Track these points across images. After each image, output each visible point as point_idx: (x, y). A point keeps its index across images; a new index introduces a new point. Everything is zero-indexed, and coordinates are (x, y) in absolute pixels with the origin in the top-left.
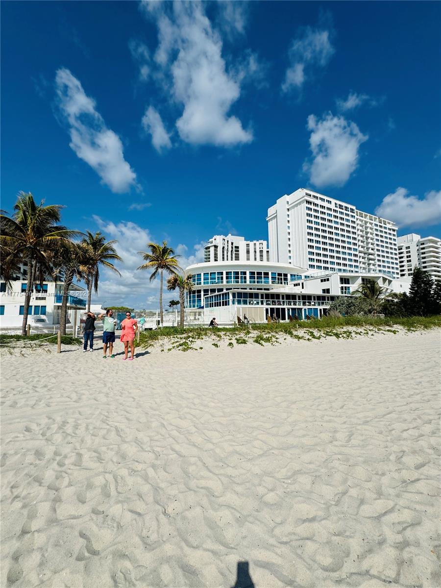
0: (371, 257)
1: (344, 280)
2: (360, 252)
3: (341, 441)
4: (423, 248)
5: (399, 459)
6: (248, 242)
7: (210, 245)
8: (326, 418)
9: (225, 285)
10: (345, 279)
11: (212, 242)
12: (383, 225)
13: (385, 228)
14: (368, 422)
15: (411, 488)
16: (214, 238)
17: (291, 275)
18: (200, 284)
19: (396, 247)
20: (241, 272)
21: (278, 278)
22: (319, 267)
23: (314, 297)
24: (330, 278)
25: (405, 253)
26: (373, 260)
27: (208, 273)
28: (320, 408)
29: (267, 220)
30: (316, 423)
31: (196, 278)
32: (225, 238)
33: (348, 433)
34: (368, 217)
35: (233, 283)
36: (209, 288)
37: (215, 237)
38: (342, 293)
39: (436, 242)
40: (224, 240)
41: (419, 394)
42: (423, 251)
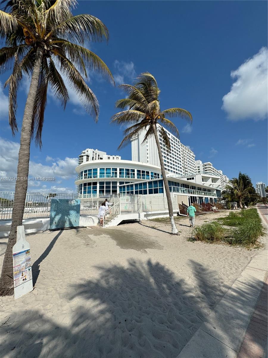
0: (186, 170)
2: (182, 166)
4: (206, 168)
6: (109, 156)
7: (83, 155)
11: (85, 153)
12: (190, 153)
13: (191, 155)
18: (96, 177)
21: (155, 176)
22: (174, 172)
25: (197, 170)
26: (187, 172)
27: (104, 169)
34: (184, 147)
37: (87, 149)
39: (211, 165)
40: (93, 152)
42: (206, 169)
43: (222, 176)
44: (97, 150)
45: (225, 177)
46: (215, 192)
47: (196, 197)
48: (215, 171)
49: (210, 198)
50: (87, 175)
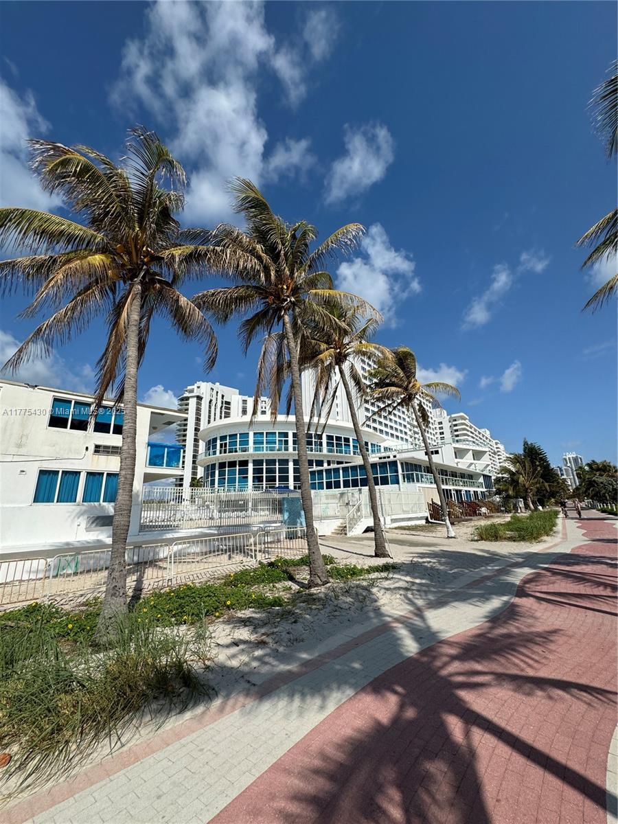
0: (415, 430)
4: (456, 425)
7: (187, 394)
11: (192, 391)
16: (196, 385)
17: (372, 444)
24: (440, 450)
25: (438, 428)
27: (263, 433)
32: (214, 388)
39: (465, 419)
42: (455, 428)
43: (490, 441)
44: (218, 384)
45: (496, 444)
46: (481, 480)
47: (450, 490)
48: (475, 431)
49: (474, 492)
50: (226, 446)
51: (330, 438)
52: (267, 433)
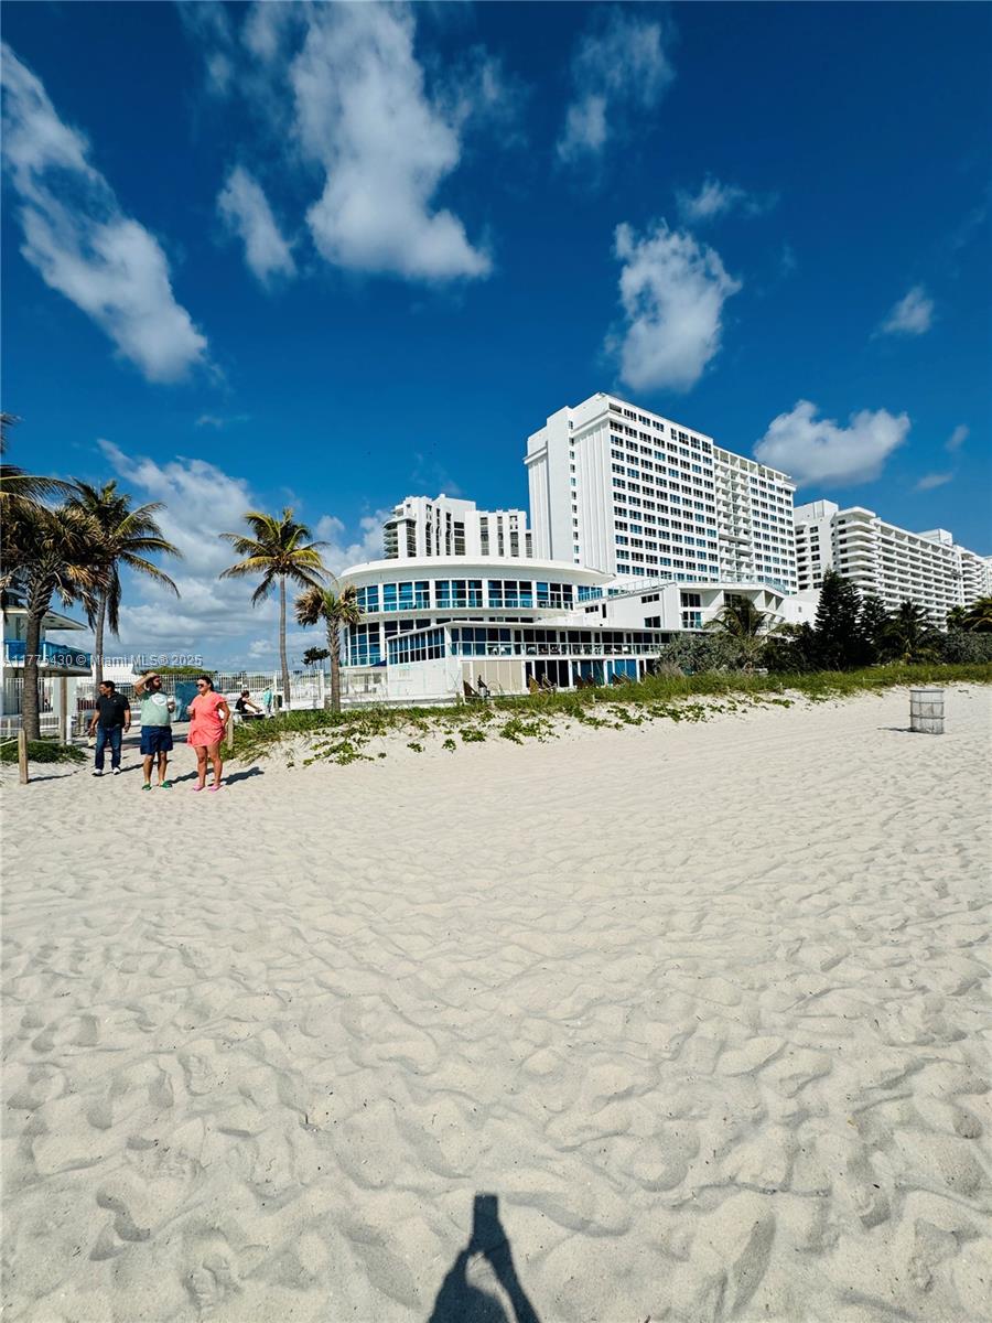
0: (742, 548)
1: (690, 598)
2: (722, 538)
3: (682, 930)
4: (843, 532)
5: (792, 955)
6: (485, 514)
7: (396, 519)
8: (653, 887)
9: (434, 612)
10: (691, 595)
11: (400, 513)
12: (768, 481)
13: (771, 487)
14: (735, 887)
15: (813, 1009)
16: (405, 503)
17: (580, 588)
18: (376, 609)
19: (792, 529)
20: (470, 581)
21: (552, 595)
22: (638, 571)
23: (629, 636)
24: (660, 593)
25: (809, 540)
26: (748, 555)
27: (395, 585)
28: (639, 866)
29: (526, 462)
30: (633, 898)
31: (366, 596)
32: (432, 504)
33: (695, 914)
34: (738, 462)
35: (451, 607)
36: (398, 619)
37: (408, 500)
38: (685, 625)
39: (866, 519)
40: (429, 507)
41: (829, 825)
44: (438, 497)
47: (564, 662)
51: (495, 584)
52: (400, 584)
